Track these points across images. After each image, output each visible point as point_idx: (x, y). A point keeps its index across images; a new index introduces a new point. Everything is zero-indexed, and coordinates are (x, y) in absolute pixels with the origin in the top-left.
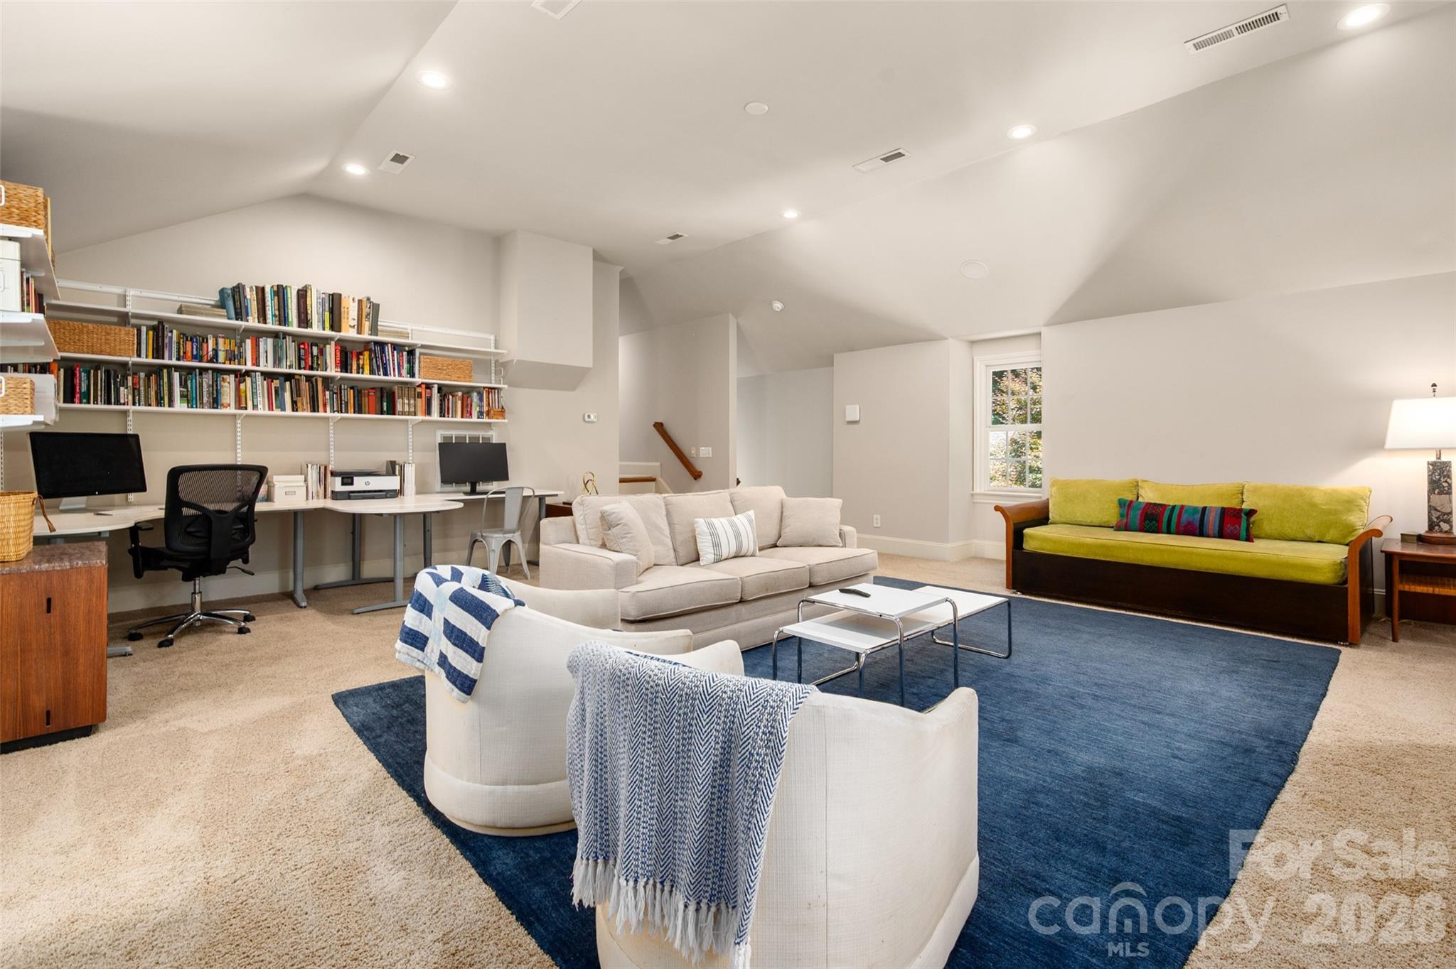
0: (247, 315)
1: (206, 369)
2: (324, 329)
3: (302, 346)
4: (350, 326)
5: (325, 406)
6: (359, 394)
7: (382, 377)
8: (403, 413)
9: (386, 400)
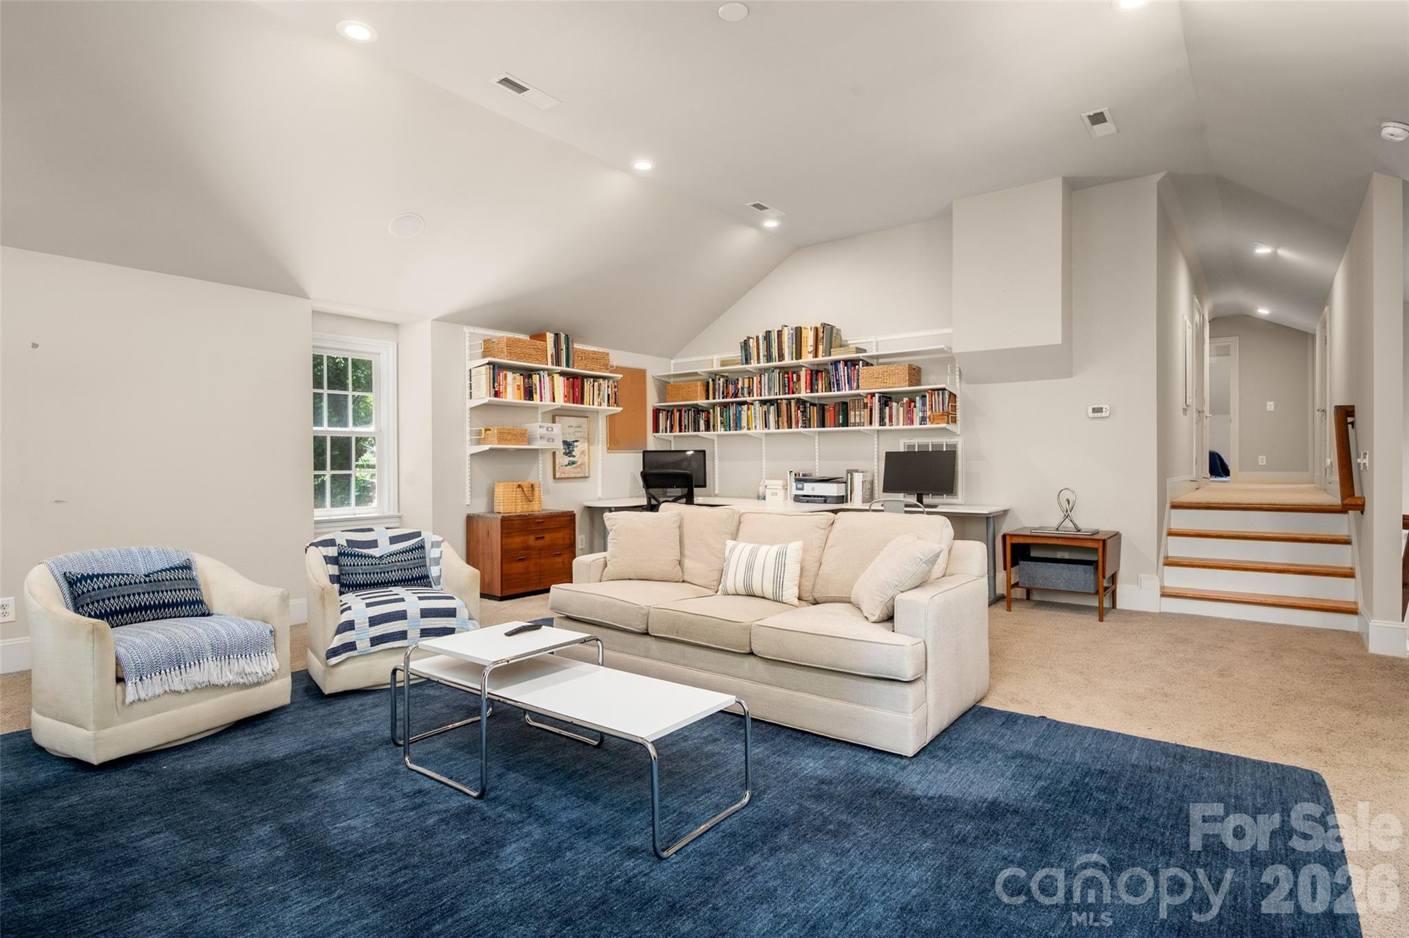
0: (751, 360)
1: (732, 403)
2: (792, 359)
3: (786, 376)
4: (809, 352)
5: (797, 423)
6: (822, 409)
7: (836, 393)
8: (854, 425)
9: (842, 412)
